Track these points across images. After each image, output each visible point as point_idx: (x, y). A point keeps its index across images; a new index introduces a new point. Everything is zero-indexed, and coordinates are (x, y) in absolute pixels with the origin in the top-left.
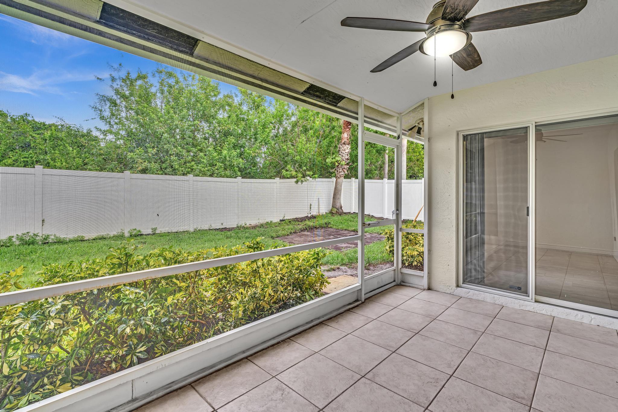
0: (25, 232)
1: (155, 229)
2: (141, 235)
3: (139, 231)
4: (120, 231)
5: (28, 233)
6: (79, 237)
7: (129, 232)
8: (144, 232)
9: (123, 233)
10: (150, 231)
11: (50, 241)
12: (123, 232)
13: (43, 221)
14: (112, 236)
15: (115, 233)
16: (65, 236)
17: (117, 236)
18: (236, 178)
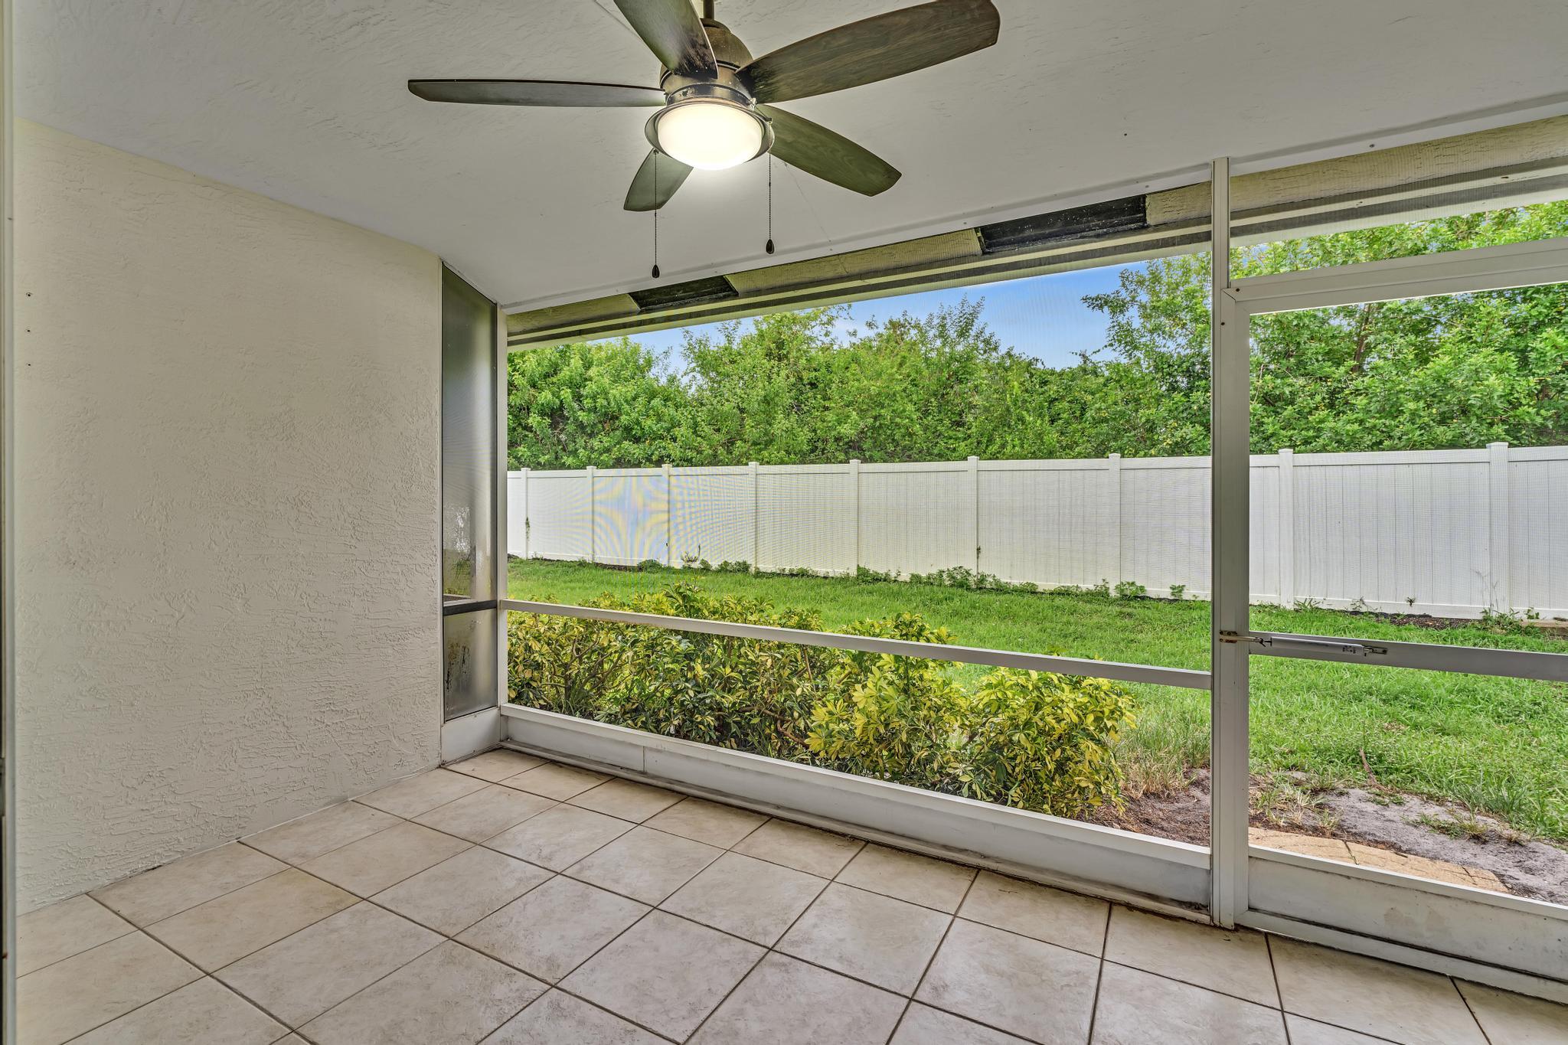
0: (957, 565)
1: (1181, 589)
2: (1143, 598)
3: (1142, 588)
4: (1100, 583)
5: (960, 567)
6: (1028, 584)
7: (1117, 587)
8: (1152, 591)
9: (1107, 589)
10: (1166, 593)
11: (988, 586)
12: (1107, 586)
13: (978, 549)
14: (1084, 590)
15: (1092, 587)
16: (1009, 581)
17: (1092, 594)
18: (1481, 445)
